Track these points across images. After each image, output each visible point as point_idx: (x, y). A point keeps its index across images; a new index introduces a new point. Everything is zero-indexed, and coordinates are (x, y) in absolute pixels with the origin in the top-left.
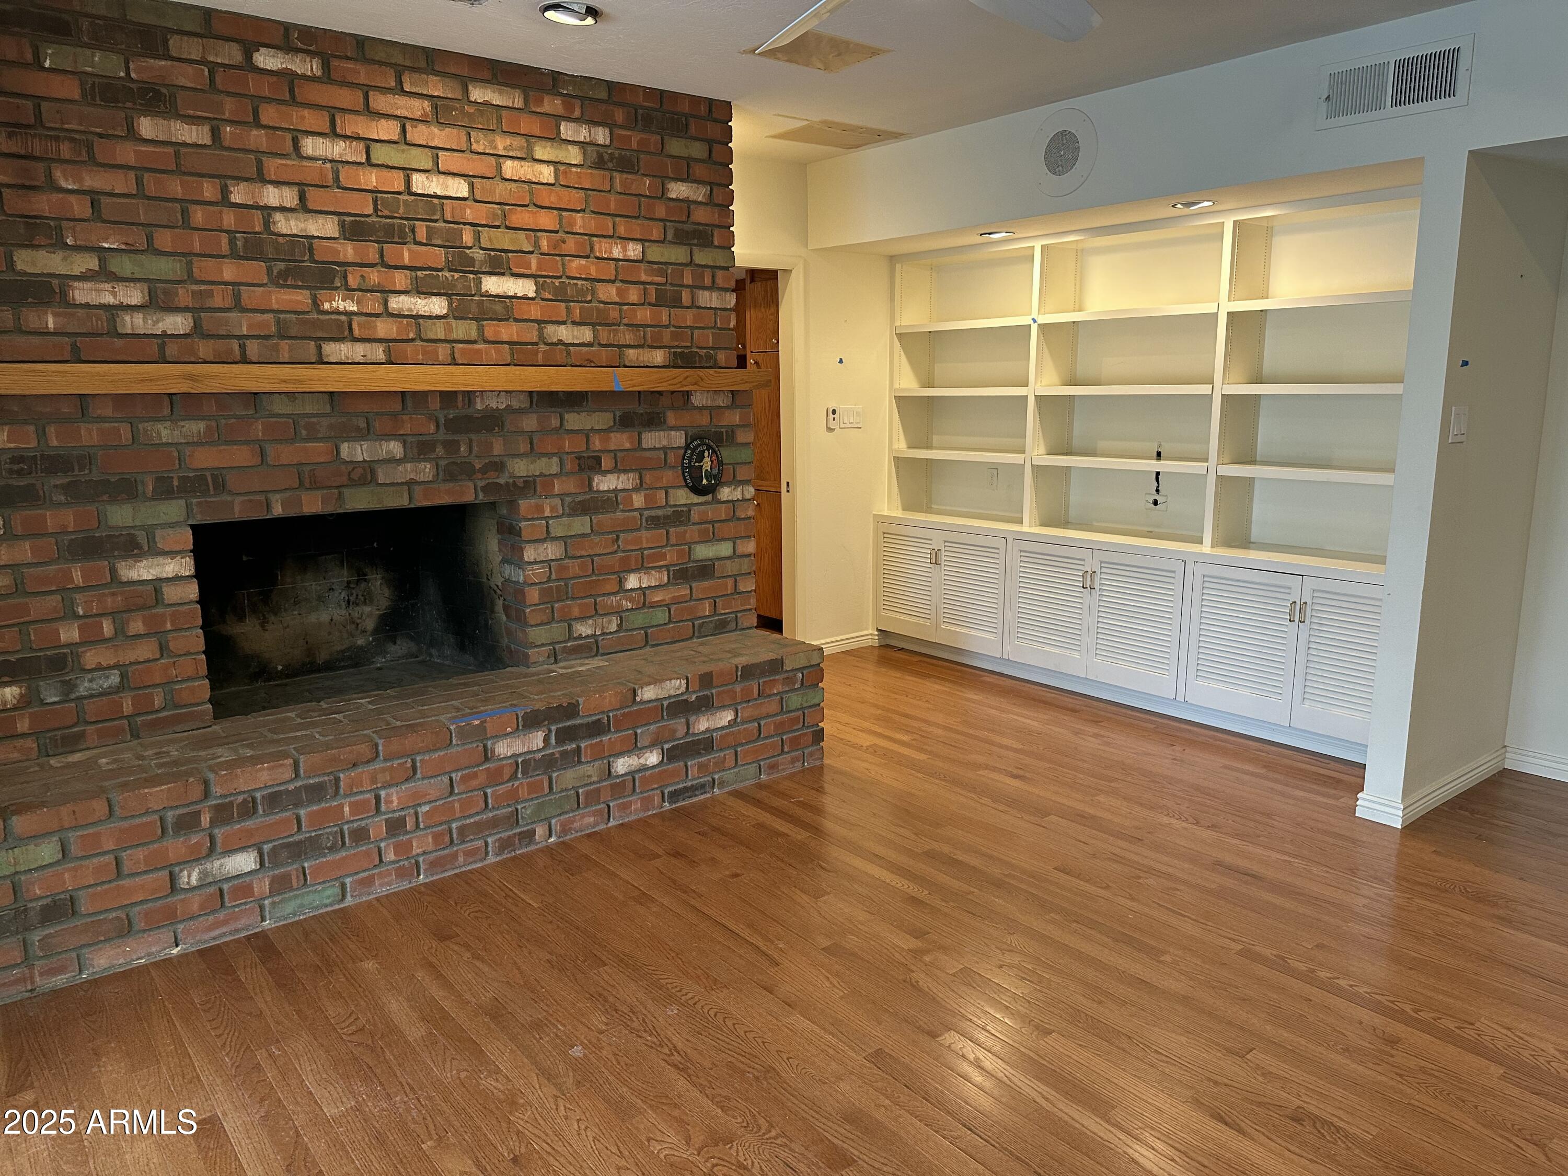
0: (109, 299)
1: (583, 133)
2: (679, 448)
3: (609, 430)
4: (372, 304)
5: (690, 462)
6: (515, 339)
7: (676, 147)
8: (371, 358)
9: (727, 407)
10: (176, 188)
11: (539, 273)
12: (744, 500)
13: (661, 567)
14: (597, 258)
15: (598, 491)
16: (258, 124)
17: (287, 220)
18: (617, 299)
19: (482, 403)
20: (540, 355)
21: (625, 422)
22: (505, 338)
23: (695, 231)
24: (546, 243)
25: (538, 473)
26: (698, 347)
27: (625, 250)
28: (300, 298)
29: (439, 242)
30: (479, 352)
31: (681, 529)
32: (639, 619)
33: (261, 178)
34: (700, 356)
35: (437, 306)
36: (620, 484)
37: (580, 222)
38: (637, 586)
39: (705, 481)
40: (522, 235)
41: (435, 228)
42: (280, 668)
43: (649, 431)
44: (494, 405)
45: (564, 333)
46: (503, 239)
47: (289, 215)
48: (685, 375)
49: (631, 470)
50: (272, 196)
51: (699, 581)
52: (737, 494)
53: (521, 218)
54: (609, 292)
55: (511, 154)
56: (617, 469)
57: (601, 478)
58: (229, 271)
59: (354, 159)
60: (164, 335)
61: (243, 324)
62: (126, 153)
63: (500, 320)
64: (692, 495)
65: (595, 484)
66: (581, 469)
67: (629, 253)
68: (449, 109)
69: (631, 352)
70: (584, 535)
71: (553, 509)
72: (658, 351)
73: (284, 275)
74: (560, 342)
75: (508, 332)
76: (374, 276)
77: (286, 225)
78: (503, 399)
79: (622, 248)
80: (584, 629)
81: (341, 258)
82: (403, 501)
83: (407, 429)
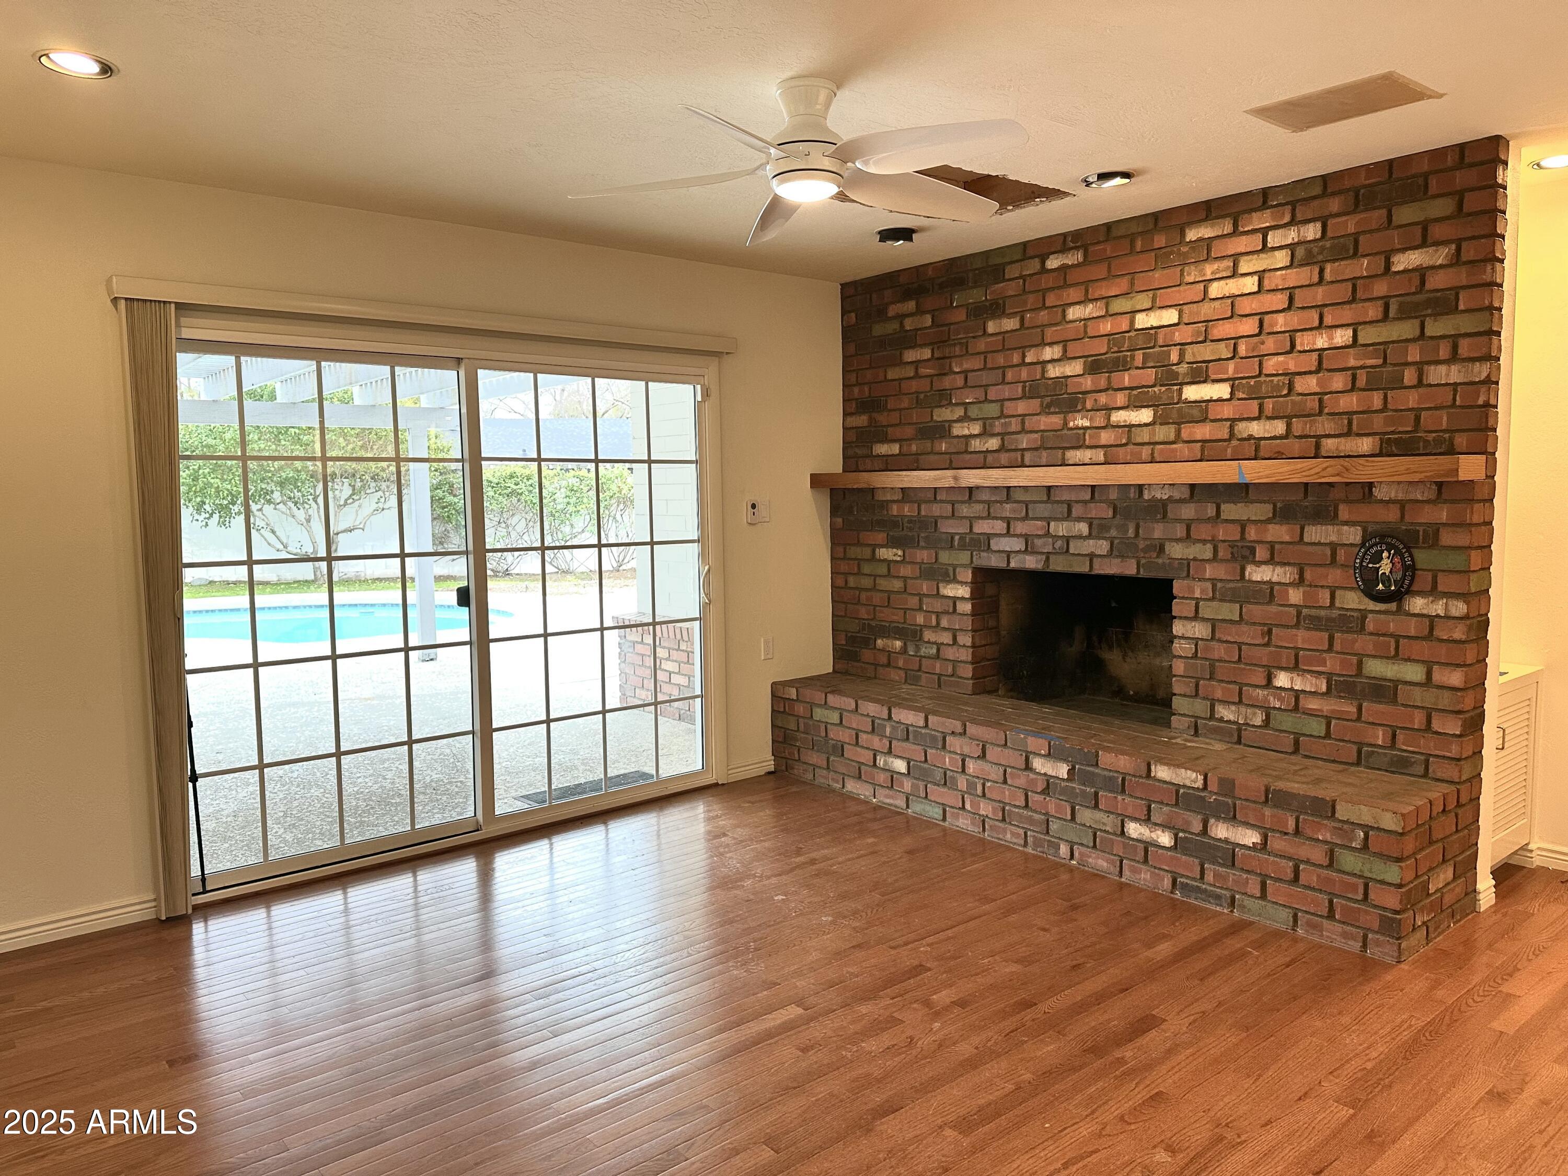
0: (966, 432)
1: (1292, 236)
2: (1352, 545)
3: (1269, 521)
4: (1100, 420)
5: (1362, 562)
6: (1208, 437)
7: (1406, 214)
8: (1095, 460)
9: (1428, 502)
10: (1001, 360)
11: (1236, 376)
12: (1447, 617)
13: (1320, 673)
14: (1300, 352)
15: (1250, 581)
16: (1044, 307)
17: (1054, 367)
18: (1317, 390)
19: (1149, 494)
20: (1229, 451)
21: (1283, 514)
22: (1199, 437)
23: (1429, 300)
24: (1244, 348)
25: (1191, 557)
26: (1426, 432)
27: (1331, 338)
28: (1055, 420)
29: (1152, 364)
30: (1175, 450)
31: (1350, 637)
32: (1287, 722)
33: (1043, 344)
34: (1426, 442)
35: (1145, 415)
36: (1275, 576)
37: (1281, 322)
38: (1287, 685)
39: (1381, 586)
40: (1222, 345)
41: (1149, 353)
42: (1132, 693)
43: (1313, 525)
44: (1158, 496)
45: (1256, 429)
46: (1206, 352)
47: (1056, 364)
48: (1324, 465)
49: (1288, 564)
50: (1049, 353)
51: (1373, 702)
52: (1438, 608)
53: (1222, 330)
54: (1310, 384)
55: (1217, 276)
56: (1271, 561)
57: (1254, 568)
58: (1022, 407)
59: (1098, 314)
60: (988, 451)
61: (1024, 442)
62: (981, 345)
63: (1197, 422)
64: (1366, 600)
65: (1247, 574)
66: (1234, 558)
67: (1335, 341)
68: (1167, 255)
69: (1330, 442)
70: (1231, 621)
71: (1202, 591)
72: (1365, 439)
73: (1049, 406)
74: (1250, 437)
75: (1203, 431)
76: (1103, 399)
77: (1054, 372)
78: (1167, 491)
79: (1328, 337)
80: (1226, 713)
81: (1083, 389)
82: (1085, 569)
83: (1093, 514)
